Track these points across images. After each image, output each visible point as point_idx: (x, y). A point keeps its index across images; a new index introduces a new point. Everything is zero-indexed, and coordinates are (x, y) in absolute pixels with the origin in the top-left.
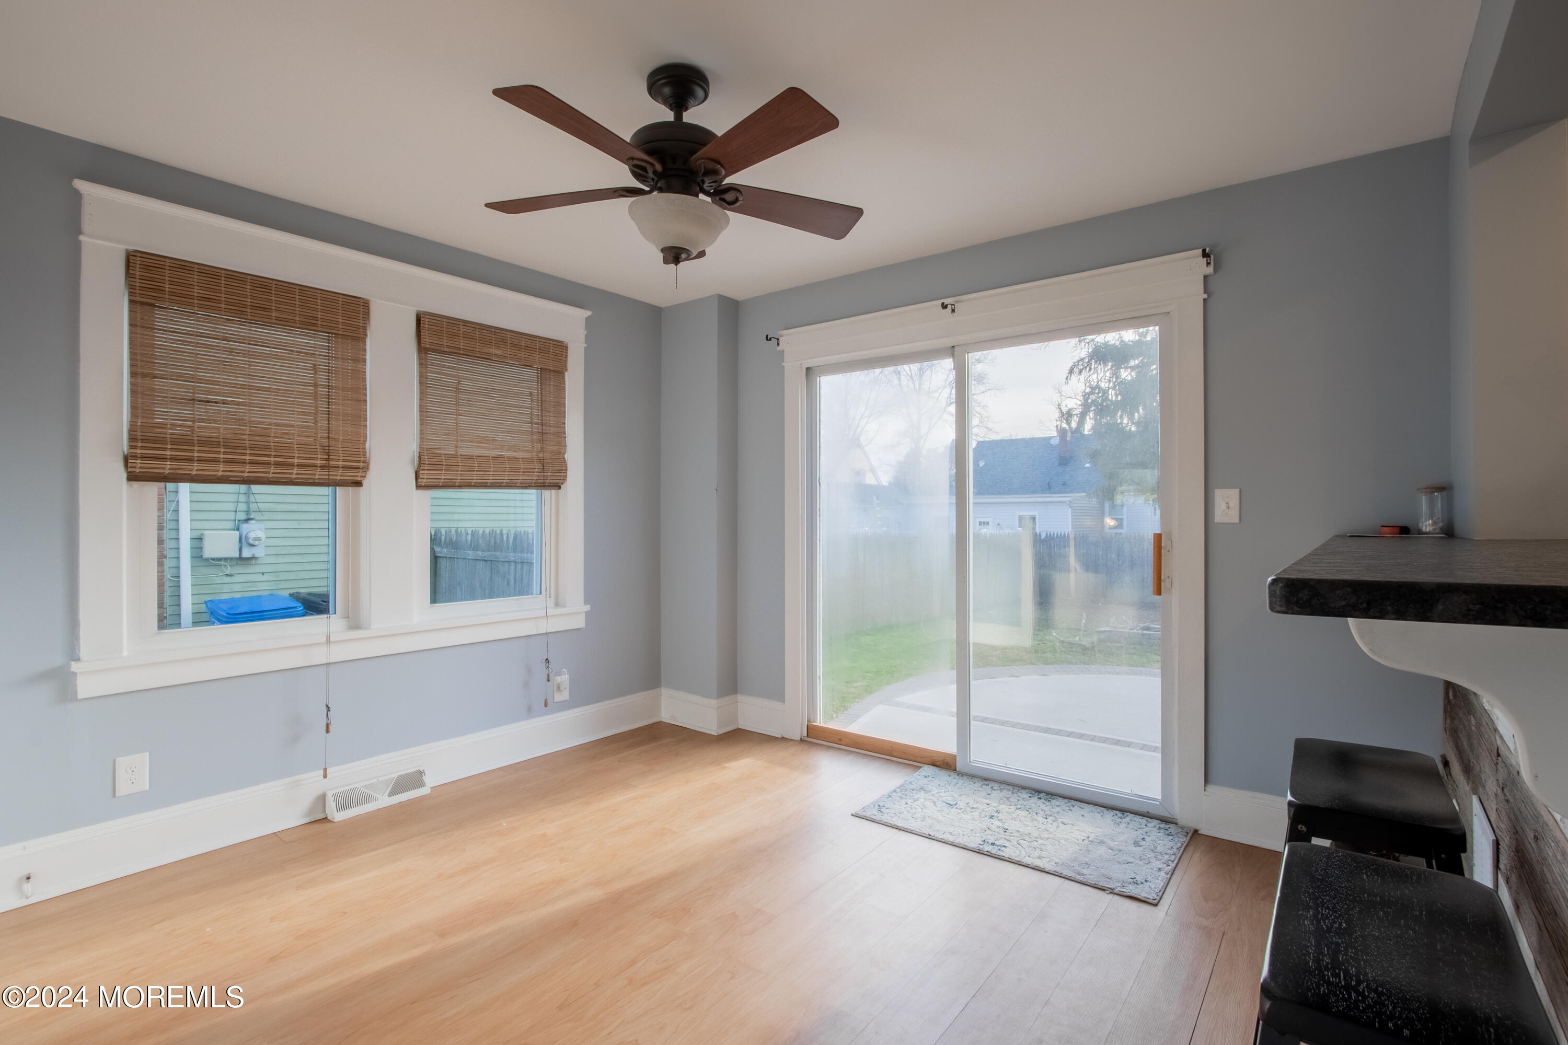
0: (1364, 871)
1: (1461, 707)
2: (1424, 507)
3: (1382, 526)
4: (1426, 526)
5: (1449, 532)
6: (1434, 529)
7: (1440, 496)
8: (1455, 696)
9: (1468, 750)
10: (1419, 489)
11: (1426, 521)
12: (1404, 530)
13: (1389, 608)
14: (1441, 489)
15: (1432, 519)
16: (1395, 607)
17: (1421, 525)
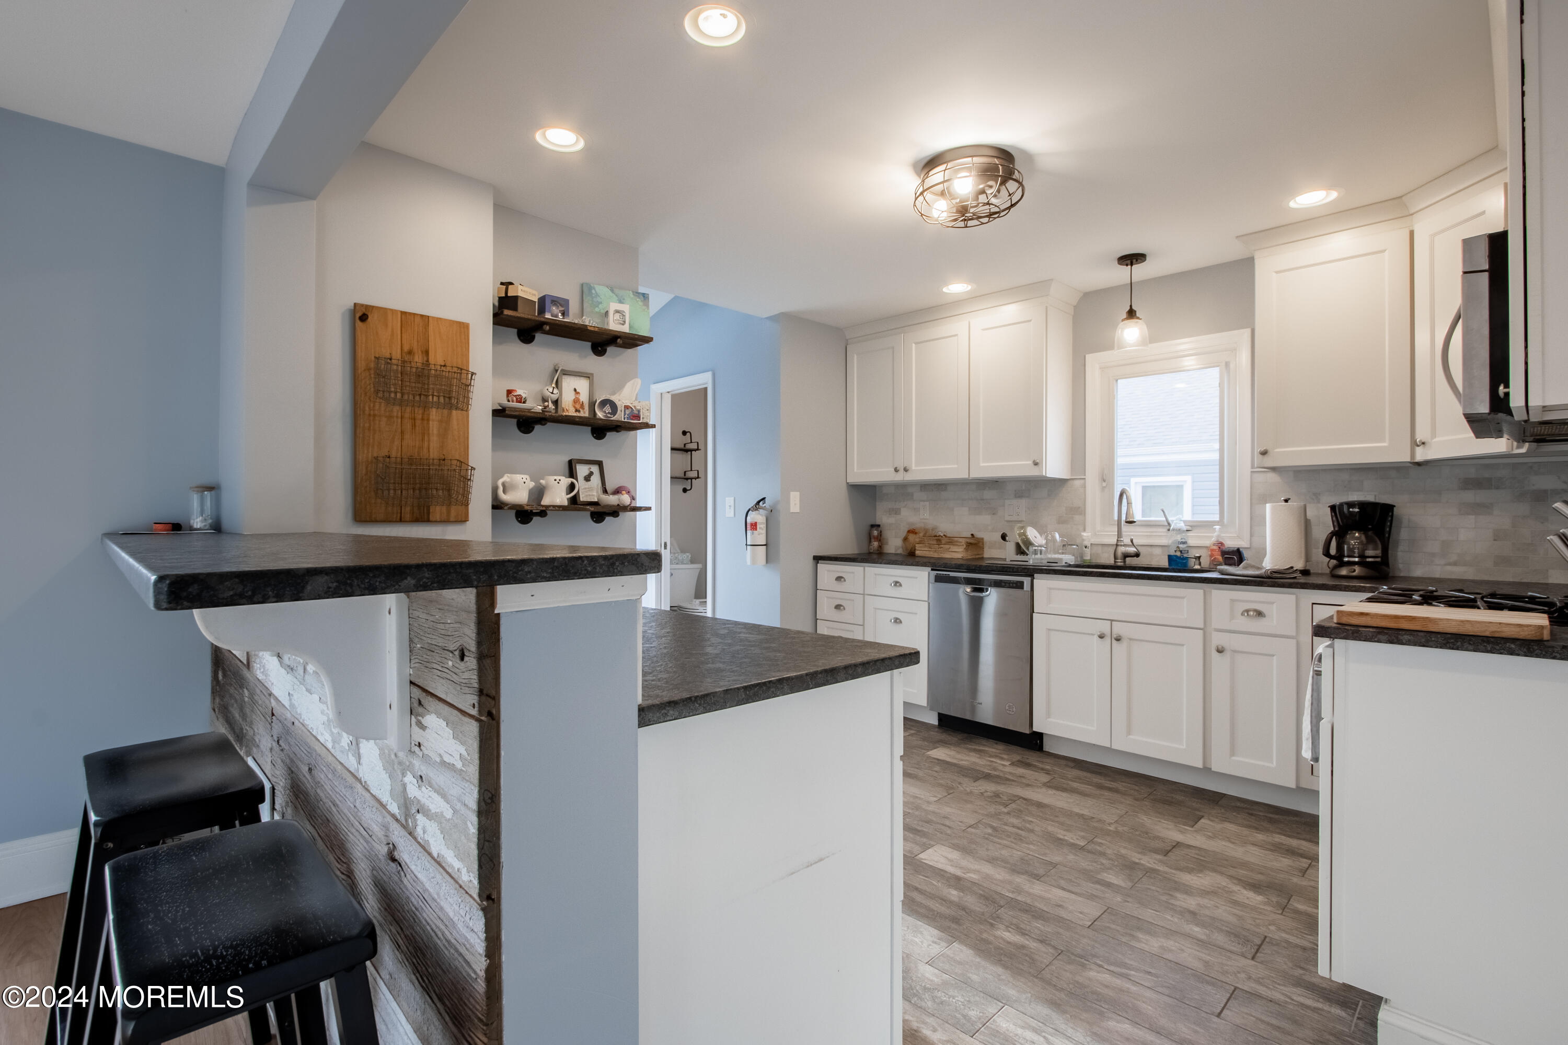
0: (192, 853)
1: (232, 684)
2: (195, 504)
3: (155, 523)
4: (197, 523)
5: (217, 528)
6: (205, 526)
7: (209, 494)
8: (224, 675)
9: (241, 720)
10: (191, 488)
11: (197, 518)
12: (176, 527)
13: (270, 593)
14: (210, 488)
15: (202, 516)
16: (275, 592)
17: (192, 522)
